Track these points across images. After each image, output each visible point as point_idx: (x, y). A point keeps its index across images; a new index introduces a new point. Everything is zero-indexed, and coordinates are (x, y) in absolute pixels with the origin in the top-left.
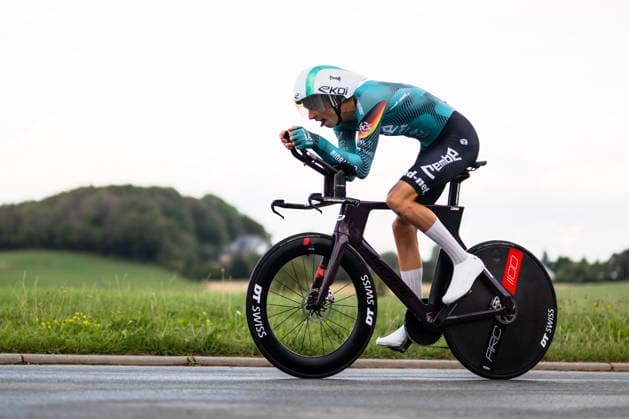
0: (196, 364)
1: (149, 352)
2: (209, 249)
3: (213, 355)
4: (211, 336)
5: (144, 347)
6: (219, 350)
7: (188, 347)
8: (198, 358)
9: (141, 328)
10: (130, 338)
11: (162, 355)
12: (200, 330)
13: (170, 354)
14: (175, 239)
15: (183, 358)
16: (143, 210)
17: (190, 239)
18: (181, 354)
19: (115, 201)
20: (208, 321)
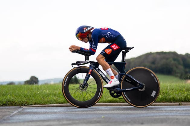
0: (182, 105)
1: (168, 102)
2: (187, 70)
3: (187, 102)
4: (186, 96)
5: (166, 100)
6: (189, 100)
7: (179, 100)
8: (182, 103)
9: (165, 95)
10: (162, 97)
11: (171, 102)
12: (183, 95)
13: (174, 102)
14: (177, 67)
15: (178, 103)
16: (167, 59)
17: (181, 67)
18: (177, 102)
19: (158, 56)
20: (185, 92)
